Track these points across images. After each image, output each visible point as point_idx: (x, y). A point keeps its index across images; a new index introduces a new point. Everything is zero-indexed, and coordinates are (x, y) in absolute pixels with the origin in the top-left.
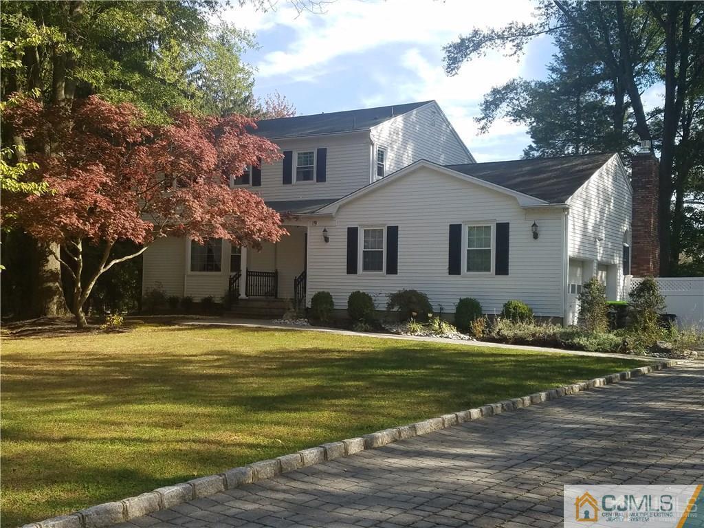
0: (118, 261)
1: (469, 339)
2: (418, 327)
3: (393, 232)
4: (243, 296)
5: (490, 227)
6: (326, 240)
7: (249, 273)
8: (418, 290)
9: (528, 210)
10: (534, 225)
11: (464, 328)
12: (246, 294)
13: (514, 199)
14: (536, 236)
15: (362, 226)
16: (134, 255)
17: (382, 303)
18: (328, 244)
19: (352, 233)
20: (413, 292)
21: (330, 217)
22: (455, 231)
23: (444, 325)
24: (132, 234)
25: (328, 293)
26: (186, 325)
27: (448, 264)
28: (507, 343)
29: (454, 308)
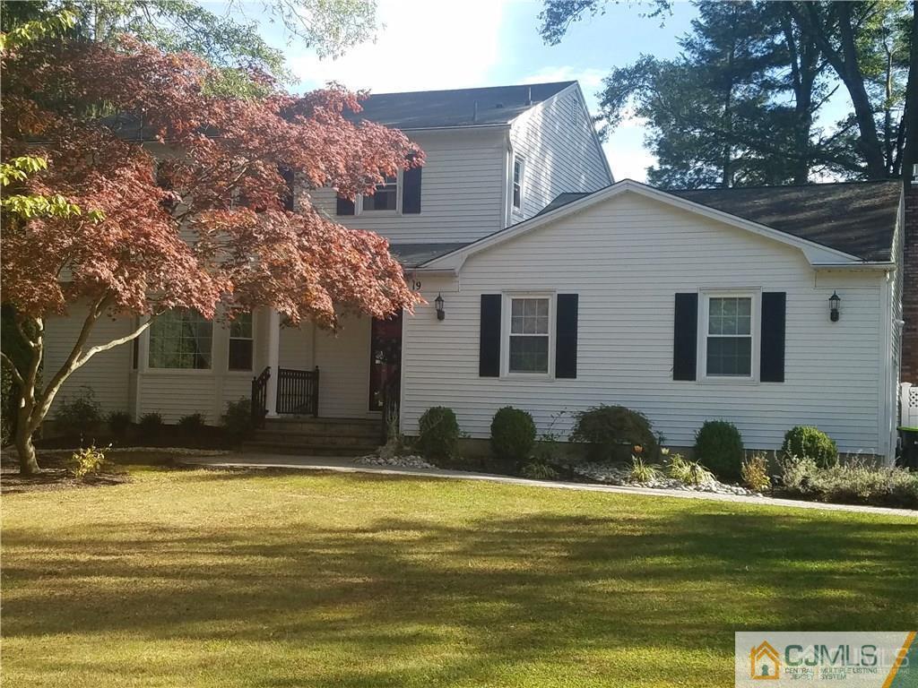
0: (100, 349)
1: (748, 495)
2: (650, 472)
3: (568, 305)
4: (272, 413)
5: (750, 299)
6: (441, 316)
7: (283, 374)
8: (631, 406)
9: (821, 272)
10: (834, 297)
11: (730, 474)
12: (278, 411)
13: (798, 251)
14: (834, 316)
15: (509, 292)
16: (127, 339)
17: (564, 429)
18: (445, 322)
19: (490, 306)
20: (620, 410)
21: (450, 275)
22: (685, 306)
23: (699, 468)
24: (199, 300)
25: (449, 410)
26: (221, 469)
27: (671, 362)
28: (821, 500)
29: (693, 438)
